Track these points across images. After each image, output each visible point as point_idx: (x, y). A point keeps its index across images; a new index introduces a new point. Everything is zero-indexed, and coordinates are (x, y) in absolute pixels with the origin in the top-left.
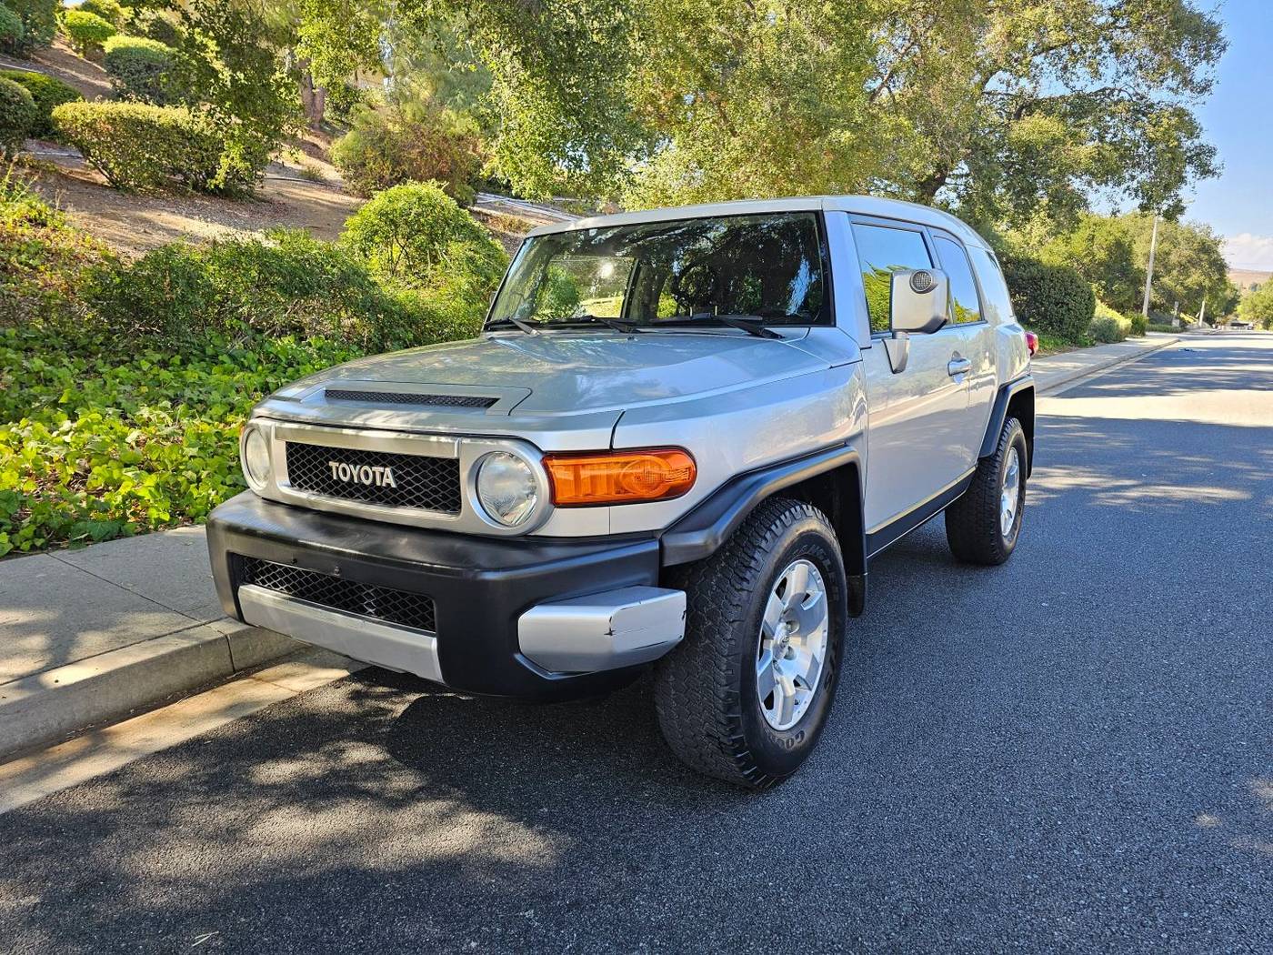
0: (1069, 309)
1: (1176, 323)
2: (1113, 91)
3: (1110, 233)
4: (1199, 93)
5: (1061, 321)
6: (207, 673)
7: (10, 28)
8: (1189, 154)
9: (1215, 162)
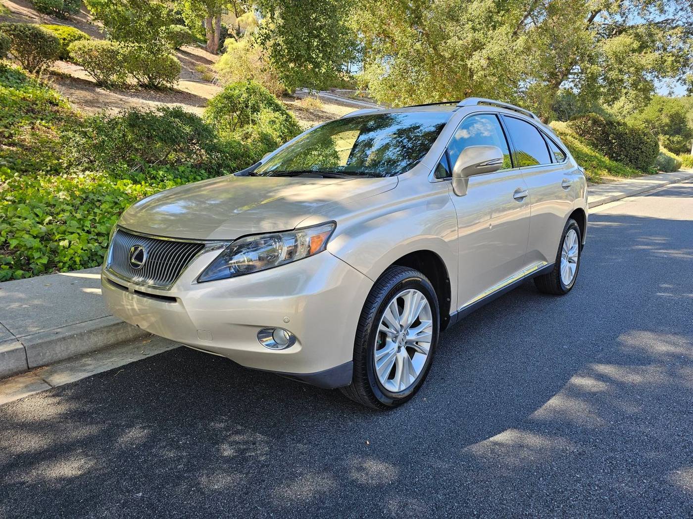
0: (642, 152)
2: (673, 20)
3: (672, 107)
5: (637, 159)
6: (9, 370)
7: (56, 3)
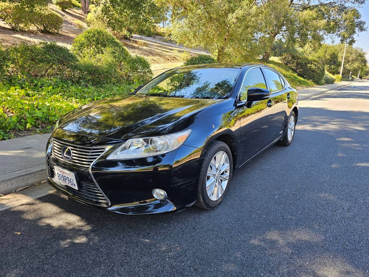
0: (316, 73)
1: (350, 78)
2: (333, 3)
3: (331, 50)
4: (361, 4)
5: (314, 77)
8: (357, 24)
9: (365, 26)
